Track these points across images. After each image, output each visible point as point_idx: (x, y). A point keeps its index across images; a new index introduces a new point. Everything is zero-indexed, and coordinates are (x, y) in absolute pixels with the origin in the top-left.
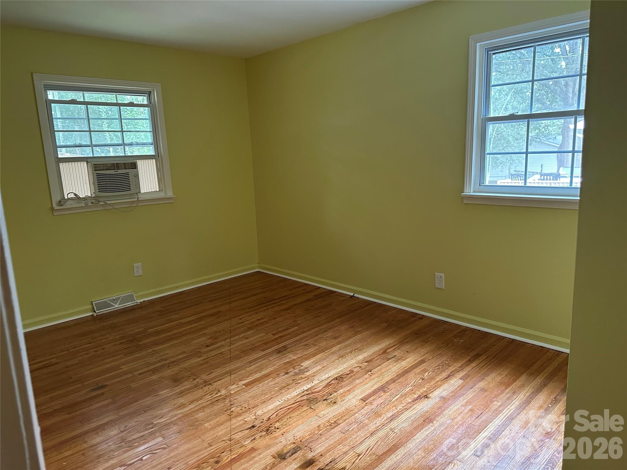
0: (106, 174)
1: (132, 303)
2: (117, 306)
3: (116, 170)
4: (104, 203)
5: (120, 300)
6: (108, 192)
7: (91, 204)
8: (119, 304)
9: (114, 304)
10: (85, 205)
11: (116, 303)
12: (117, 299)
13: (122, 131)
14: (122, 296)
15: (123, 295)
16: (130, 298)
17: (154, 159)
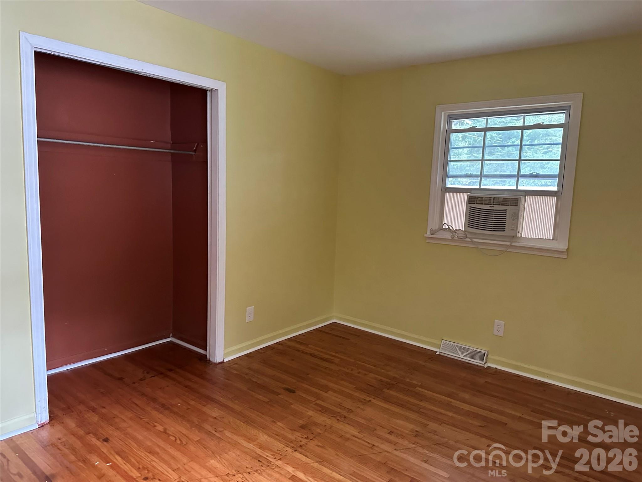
0: (480, 209)
1: (479, 362)
2: (462, 356)
3: (492, 205)
4: (470, 240)
5: (469, 352)
6: (478, 229)
7: (457, 239)
8: (465, 356)
9: (460, 353)
10: (451, 238)
11: (462, 353)
12: (466, 350)
13: (520, 160)
14: (473, 349)
15: (475, 349)
16: (479, 355)
17: (555, 196)
